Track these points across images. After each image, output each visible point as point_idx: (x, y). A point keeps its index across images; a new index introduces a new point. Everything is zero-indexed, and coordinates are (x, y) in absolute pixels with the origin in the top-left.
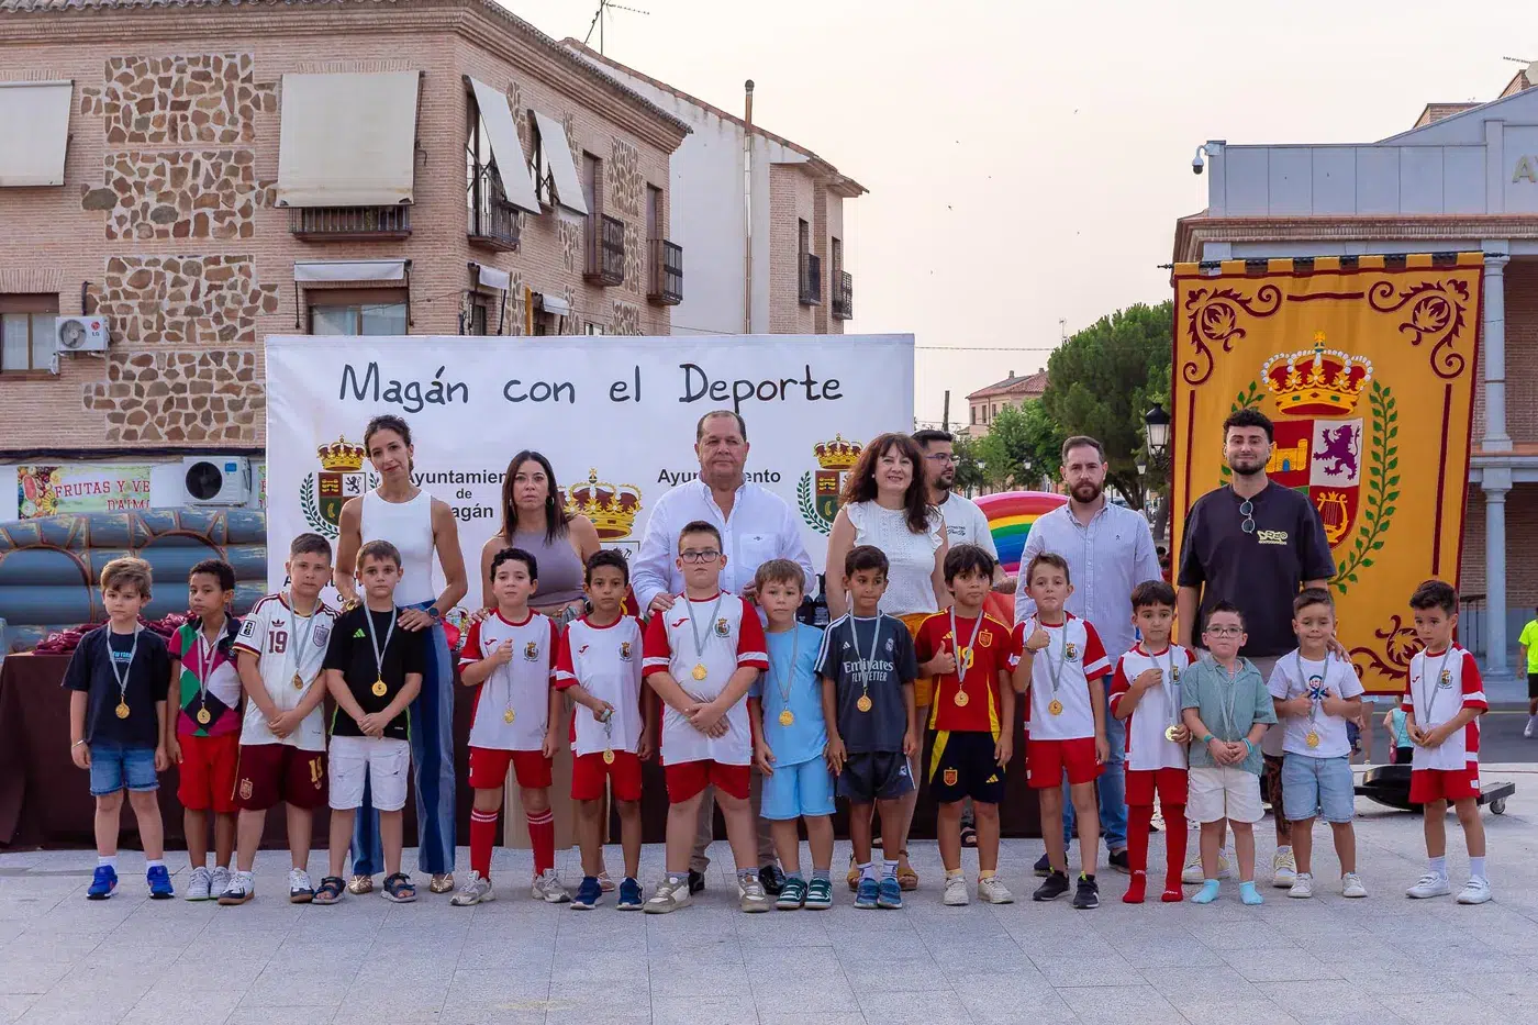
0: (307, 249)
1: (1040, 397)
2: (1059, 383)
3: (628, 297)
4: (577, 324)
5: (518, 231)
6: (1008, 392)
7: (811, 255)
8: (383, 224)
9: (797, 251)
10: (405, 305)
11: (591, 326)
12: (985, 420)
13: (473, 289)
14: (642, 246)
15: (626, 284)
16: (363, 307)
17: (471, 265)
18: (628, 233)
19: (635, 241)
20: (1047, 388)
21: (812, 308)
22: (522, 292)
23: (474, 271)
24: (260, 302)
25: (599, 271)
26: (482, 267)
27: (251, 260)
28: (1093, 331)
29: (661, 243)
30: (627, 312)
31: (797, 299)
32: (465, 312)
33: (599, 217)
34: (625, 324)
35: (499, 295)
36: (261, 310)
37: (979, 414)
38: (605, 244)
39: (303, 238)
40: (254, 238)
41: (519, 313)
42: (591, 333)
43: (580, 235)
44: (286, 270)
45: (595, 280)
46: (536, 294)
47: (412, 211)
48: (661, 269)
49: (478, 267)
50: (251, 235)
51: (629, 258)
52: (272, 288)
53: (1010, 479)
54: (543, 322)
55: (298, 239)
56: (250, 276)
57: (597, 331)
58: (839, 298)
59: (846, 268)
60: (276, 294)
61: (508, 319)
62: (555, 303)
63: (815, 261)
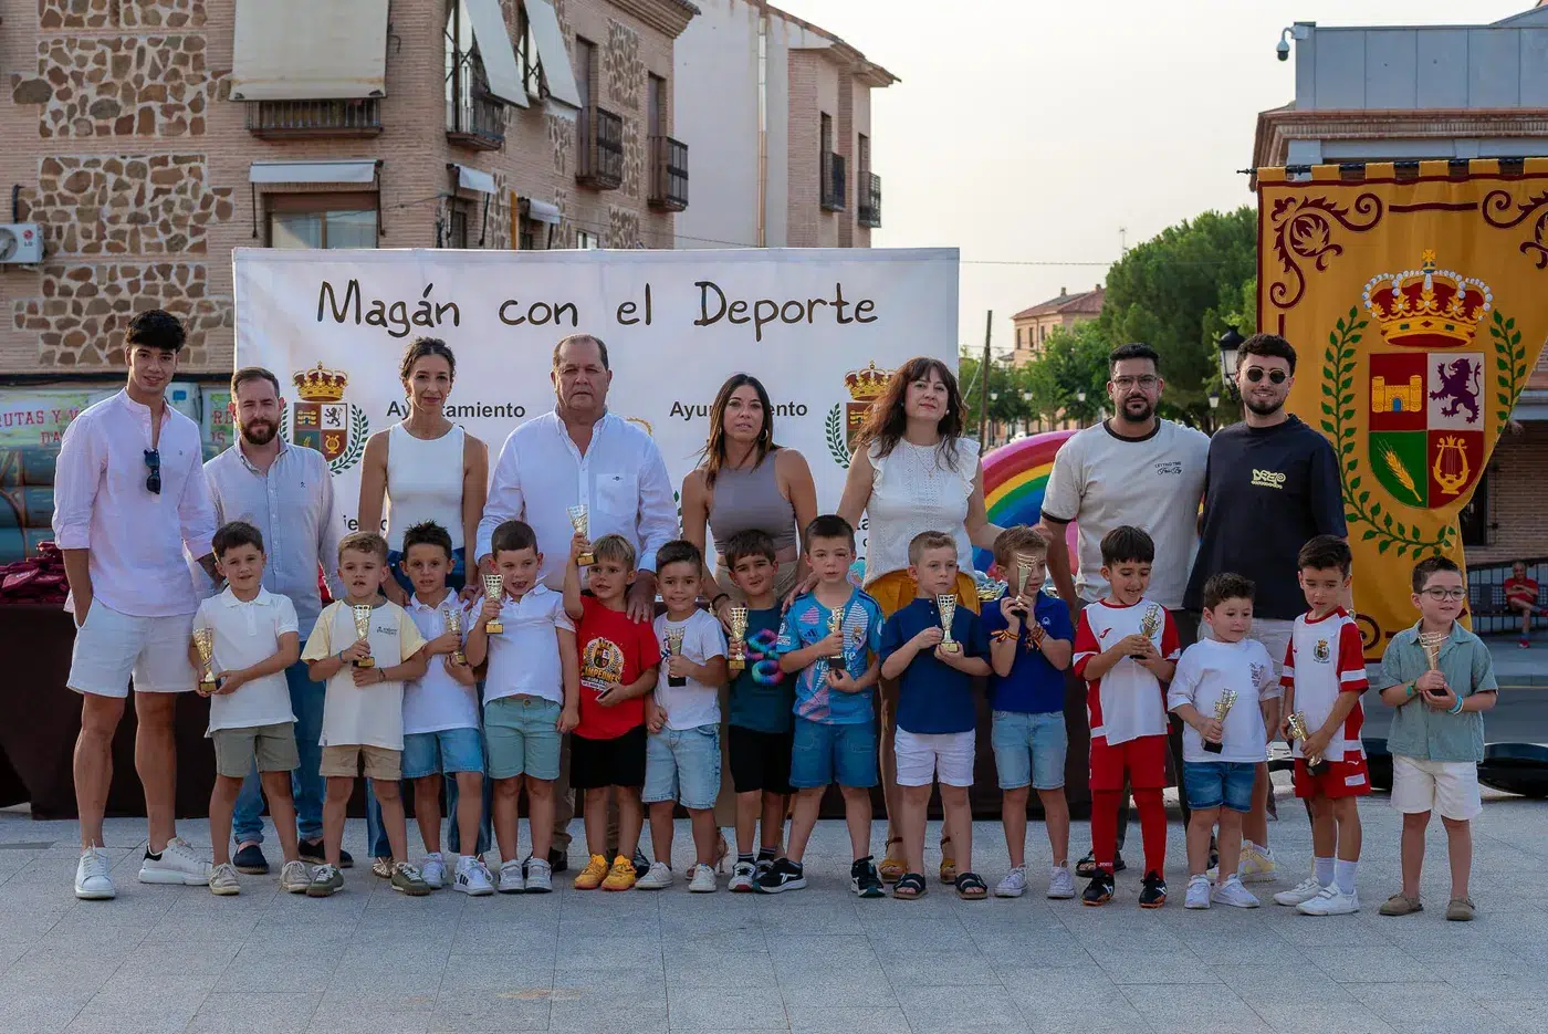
0: (265, 149)
1: (1098, 317)
2: (1118, 303)
3: (627, 202)
4: (569, 234)
5: (503, 127)
6: (1060, 312)
7: (834, 154)
8: (352, 119)
9: (819, 149)
10: (375, 213)
11: (585, 236)
12: (1032, 345)
13: (452, 194)
14: (643, 144)
15: (625, 187)
16: (329, 214)
17: (449, 167)
18: (628, 130)
19: (634, 139)
20: (1105, 308)
21: (836, 215)
22: (507, 196)
23: (453, 173)
24: (213, 208)
25: (593, 172)
26: (462, 168)
27: (202, 161)
28: (1158, 241)
29: (664, 140)
30: (625, 219)
31: (818, 203)
32: (443, 220)
33: (594, 112)
34: (622, 235)
35: (481, 199)
36: (214, 218)
37: (1025, 337)
38: (600, 142)
39: (260, 135)
40: (205, 134)
41: (503, 220)
42: (585, 246)
43: (572, 133)
44: (243, 172)
45: (589, 183)
46: (523, 199)
47: (384, 104)
48: (664, 170)
49: (458, 168)
50: (203, 131)
51: (627, 158)
52: (225, 192)
53: (1061, 412)
54: (530, 231)
55: (255, 136)
56: (201, 179)
57: (590, 240)
58: (866, 203)
59: (874, 170)
60: (230, 199)
61: (491, 226)
62: (543, 207)
63: (839, 161)
